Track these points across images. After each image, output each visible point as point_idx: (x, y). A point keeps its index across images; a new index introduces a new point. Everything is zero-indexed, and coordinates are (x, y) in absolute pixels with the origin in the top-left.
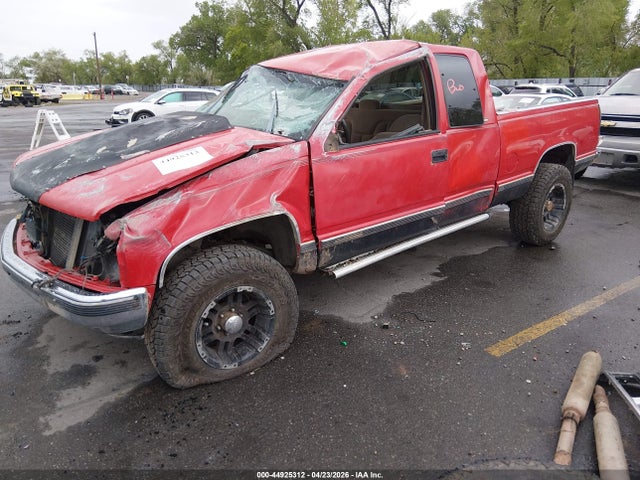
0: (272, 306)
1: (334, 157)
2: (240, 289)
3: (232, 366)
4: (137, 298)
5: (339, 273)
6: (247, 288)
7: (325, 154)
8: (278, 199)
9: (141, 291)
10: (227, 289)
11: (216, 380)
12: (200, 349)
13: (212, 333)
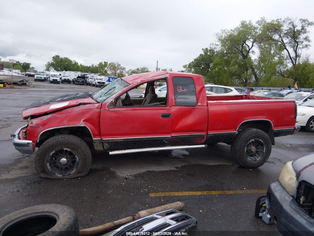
0: (77, 158)
1: (111, 110)
2: (65, 149)
3: (60, 176)
4: (28, 143)
5: (111, 153)
6: (67, 149)
7: (107, 108)
8: (83, 121)
9: (31, 142)
10: (59, 148)
11: (51, 178)
12: (48, 166)
13: (56, 163)
